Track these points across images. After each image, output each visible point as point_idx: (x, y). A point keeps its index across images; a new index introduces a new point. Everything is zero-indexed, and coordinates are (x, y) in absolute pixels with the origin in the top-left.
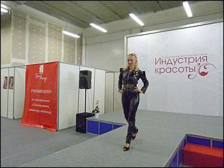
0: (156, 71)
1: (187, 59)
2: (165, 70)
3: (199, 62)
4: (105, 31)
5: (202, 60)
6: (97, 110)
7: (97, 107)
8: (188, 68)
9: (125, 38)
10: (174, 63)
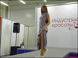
0: (53, 26)
1: (69, 20)
2: (57, 25)
3: (74, 21)
4: (25, 3)
5: (76, 21)
6: (23, 44)
7: (23, 43)
8: (69, 25)
9: (36, 8)
10: (62, 22)
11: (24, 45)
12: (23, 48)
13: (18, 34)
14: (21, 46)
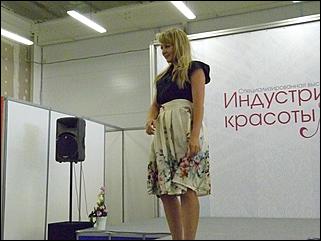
0: (227, 122)
1: (296, 94)
2: (248, 120)
4: (101, 30)
6: (102, 211)
7: (102, 204)
8: (299, 114)
9: (152, 47)
10: (266, 104)
11: (104, 214)
12: (103, 229)
13: (77, 166)
14: (94, 219)
